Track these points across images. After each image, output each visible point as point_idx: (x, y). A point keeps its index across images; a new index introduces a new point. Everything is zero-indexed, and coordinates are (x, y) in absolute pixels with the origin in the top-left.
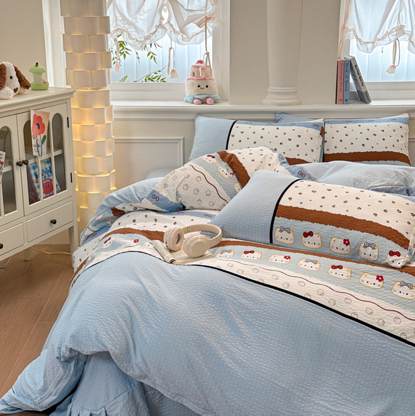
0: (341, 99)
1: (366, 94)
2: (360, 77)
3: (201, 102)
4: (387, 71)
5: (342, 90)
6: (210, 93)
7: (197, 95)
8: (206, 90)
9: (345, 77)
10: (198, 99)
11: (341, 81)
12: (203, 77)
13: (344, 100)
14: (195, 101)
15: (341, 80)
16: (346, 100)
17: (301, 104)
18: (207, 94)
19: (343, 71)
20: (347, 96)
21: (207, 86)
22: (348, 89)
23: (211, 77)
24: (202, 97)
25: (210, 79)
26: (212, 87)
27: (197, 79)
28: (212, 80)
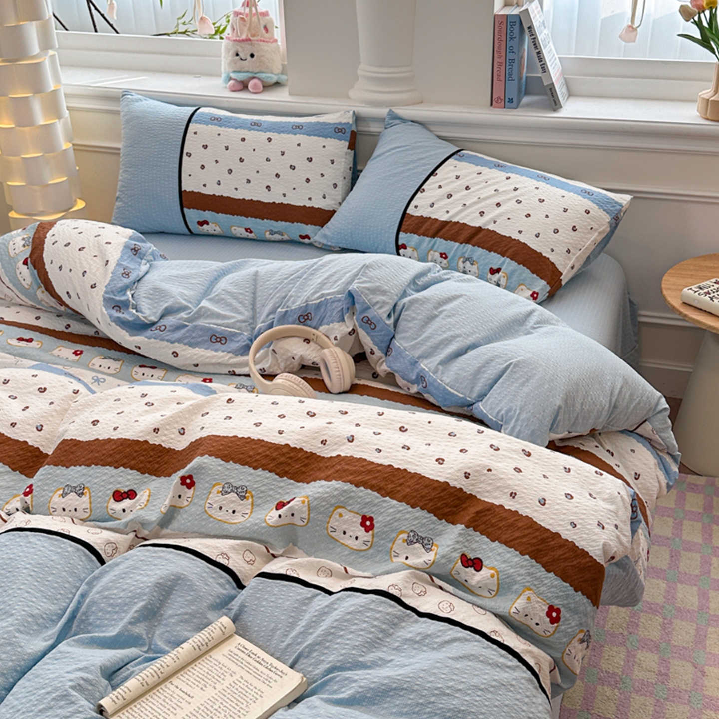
0: (499, 98)
1: (551, 89)
2: (538, 53)
3: (241, 87)
5: (502, 78)
6: (257, 70)
7: (234, 72)
8: (249, 64)
10: (236, 80)
11: (500, 61)
12: (244, 37)
13: (507, 99)
14: (232, 82)
16: (511, 101)
18: (251, 70)
19: (504, 39)
20: (512, 93)
21: (252, 56)
22: (515, 76)
23: (267, 35)
24: (241, 76)
25: (264, 41)
26: (262, 56)
27: (234, 41)
28: (267, 42)
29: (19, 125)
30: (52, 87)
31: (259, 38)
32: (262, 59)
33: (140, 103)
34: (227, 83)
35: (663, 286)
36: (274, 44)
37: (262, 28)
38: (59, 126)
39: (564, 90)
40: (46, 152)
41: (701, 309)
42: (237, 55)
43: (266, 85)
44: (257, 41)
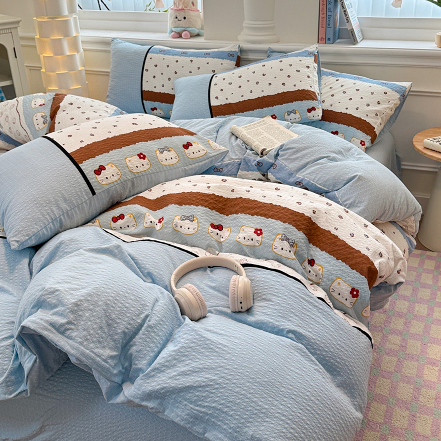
0: (322, 38)
1: (352, 32)
2: (345, 11)
3: (178, 36)
4: (392, 4)
5: (324, 26)
6: (187, 26)
7: (175, 27)
8: (183, 23)
9: (328, 10)
10: (175, 32)
11: (323, 16)
12: (180, 7)
13: (327, 39)
14: (173, 33)
15: (323, 14)
16: (329, 39)
17: (279, 42)
18: (184, 26)
19: (325, 3)
20: (330, 35)
21: (185, 18)
22: (331, 25)
23: (193, 7)
24: (178, 30)
25: (191, 10)
26: (190, 18)
27: (175, 10)
28: (193, 11)
29: (55, 55)
30: (75, 35)
31: (188, 8)
32: (190, 20)
33: (121, 44)
34: (170, 34)
35: (414, 140)
36: (197, 13)
37: (191, 3)
38: (78, 57)
39: (360, 34)
40: (70, 71)
41: (434, 151)
42: (176, 18)
43: (192, 35)
44: (188, 10)
